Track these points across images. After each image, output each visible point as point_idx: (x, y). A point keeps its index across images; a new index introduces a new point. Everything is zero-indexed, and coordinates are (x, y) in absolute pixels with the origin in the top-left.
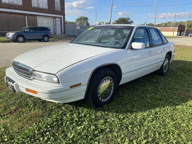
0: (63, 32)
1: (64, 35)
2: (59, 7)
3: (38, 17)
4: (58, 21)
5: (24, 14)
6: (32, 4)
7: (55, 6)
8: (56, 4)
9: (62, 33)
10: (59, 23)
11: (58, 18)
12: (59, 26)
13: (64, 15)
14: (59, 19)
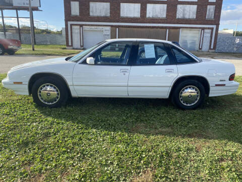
0: (212, 47)
1: (213, 51)
2: (212, 15)
3: (181, 29)
4: (207, 33)
5: (166, 28)
6: (177, 15)
7: (206, 14)
8: (208, 11)
9: (210, 49)
10: (209, 35)
11: (209, 28)
12: (208, 39)
13: (218, 25)
14: (209, 31)
